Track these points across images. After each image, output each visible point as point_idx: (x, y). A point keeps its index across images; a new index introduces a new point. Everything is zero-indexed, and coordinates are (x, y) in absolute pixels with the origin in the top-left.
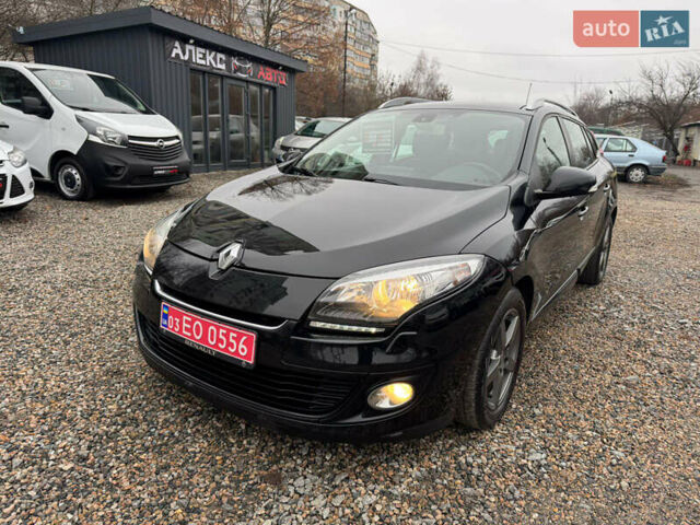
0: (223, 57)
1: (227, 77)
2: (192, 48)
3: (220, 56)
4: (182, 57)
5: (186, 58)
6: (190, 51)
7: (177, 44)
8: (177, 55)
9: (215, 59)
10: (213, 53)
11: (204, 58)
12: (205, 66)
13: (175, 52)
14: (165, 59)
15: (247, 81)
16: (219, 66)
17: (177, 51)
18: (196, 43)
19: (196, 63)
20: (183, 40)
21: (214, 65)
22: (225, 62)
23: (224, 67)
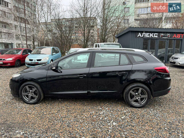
0: (157, 34)
1: (158, 39)
2: (145, 34)
3: (155, 34)
4: (141, 36)
5: (142, 36)
6: (144, 35)
7: (140, 33)
8: (139, 36)
9: (153, 35)
10: (153, 34)
11: (149, 35)
12: (150, 37)
13: (139, 35)
14: (135, 37)
15: (168, 39)
16: (155, 36)
17: (140, 35)
18: (146, 32)
19: (146, 37)
20: (142, 32)
21: (153, 36)
22: (157, 35)
23: (157, 36)
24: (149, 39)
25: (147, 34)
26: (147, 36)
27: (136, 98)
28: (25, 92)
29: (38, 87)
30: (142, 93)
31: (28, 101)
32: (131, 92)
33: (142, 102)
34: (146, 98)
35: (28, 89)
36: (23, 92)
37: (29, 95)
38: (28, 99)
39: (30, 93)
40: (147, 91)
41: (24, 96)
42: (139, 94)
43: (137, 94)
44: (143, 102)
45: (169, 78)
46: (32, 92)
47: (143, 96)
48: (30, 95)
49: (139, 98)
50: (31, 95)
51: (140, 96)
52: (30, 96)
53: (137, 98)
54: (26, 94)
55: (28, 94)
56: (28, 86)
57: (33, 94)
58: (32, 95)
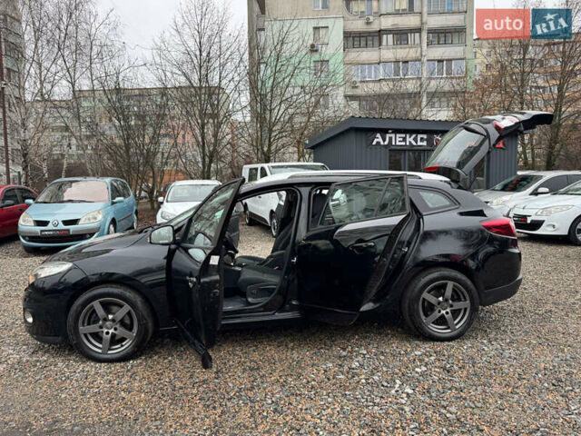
0: (425, 136)
1: (428, 150)
5: (386, 143)
11: (404, 139)
13: (376, 140)
14: (367, 147)
17: (379, 138)
18: (396, 131)
19: (396, 145)
20: (384, 132)
21: (414, 144)
22: (426, 140)
23: (425, 143)
24: (404, 150)
25: (398, 135)
26: (398, 143)
27: (440, 312)
28: (89, 324)
29: (138, 300)
30: (456, 296)
31: (100, 351)
32: (425, 295)
33: (456, 322)
34: (465, 309)
35: (100, 311)
36: (83, 325)
37: (105, 330)
38: (101, 346)
39: (108, 323)
40: (466, 288)
41: (85, 335)
42: (446, 300)
43: (441, 299)
44: (459, 324)
45: (516, 251)
46: (113, 320)
47: (457, 305)
48: (108, 331)
49: (448, 310)
50: (111, 331)
51: (451, 306)
52: (107, 333)
53: (443, 312)
54: (94, 328)
55: (101, 327)
56: (101, 303)
57: (118, 326)
58: (115, 329)
